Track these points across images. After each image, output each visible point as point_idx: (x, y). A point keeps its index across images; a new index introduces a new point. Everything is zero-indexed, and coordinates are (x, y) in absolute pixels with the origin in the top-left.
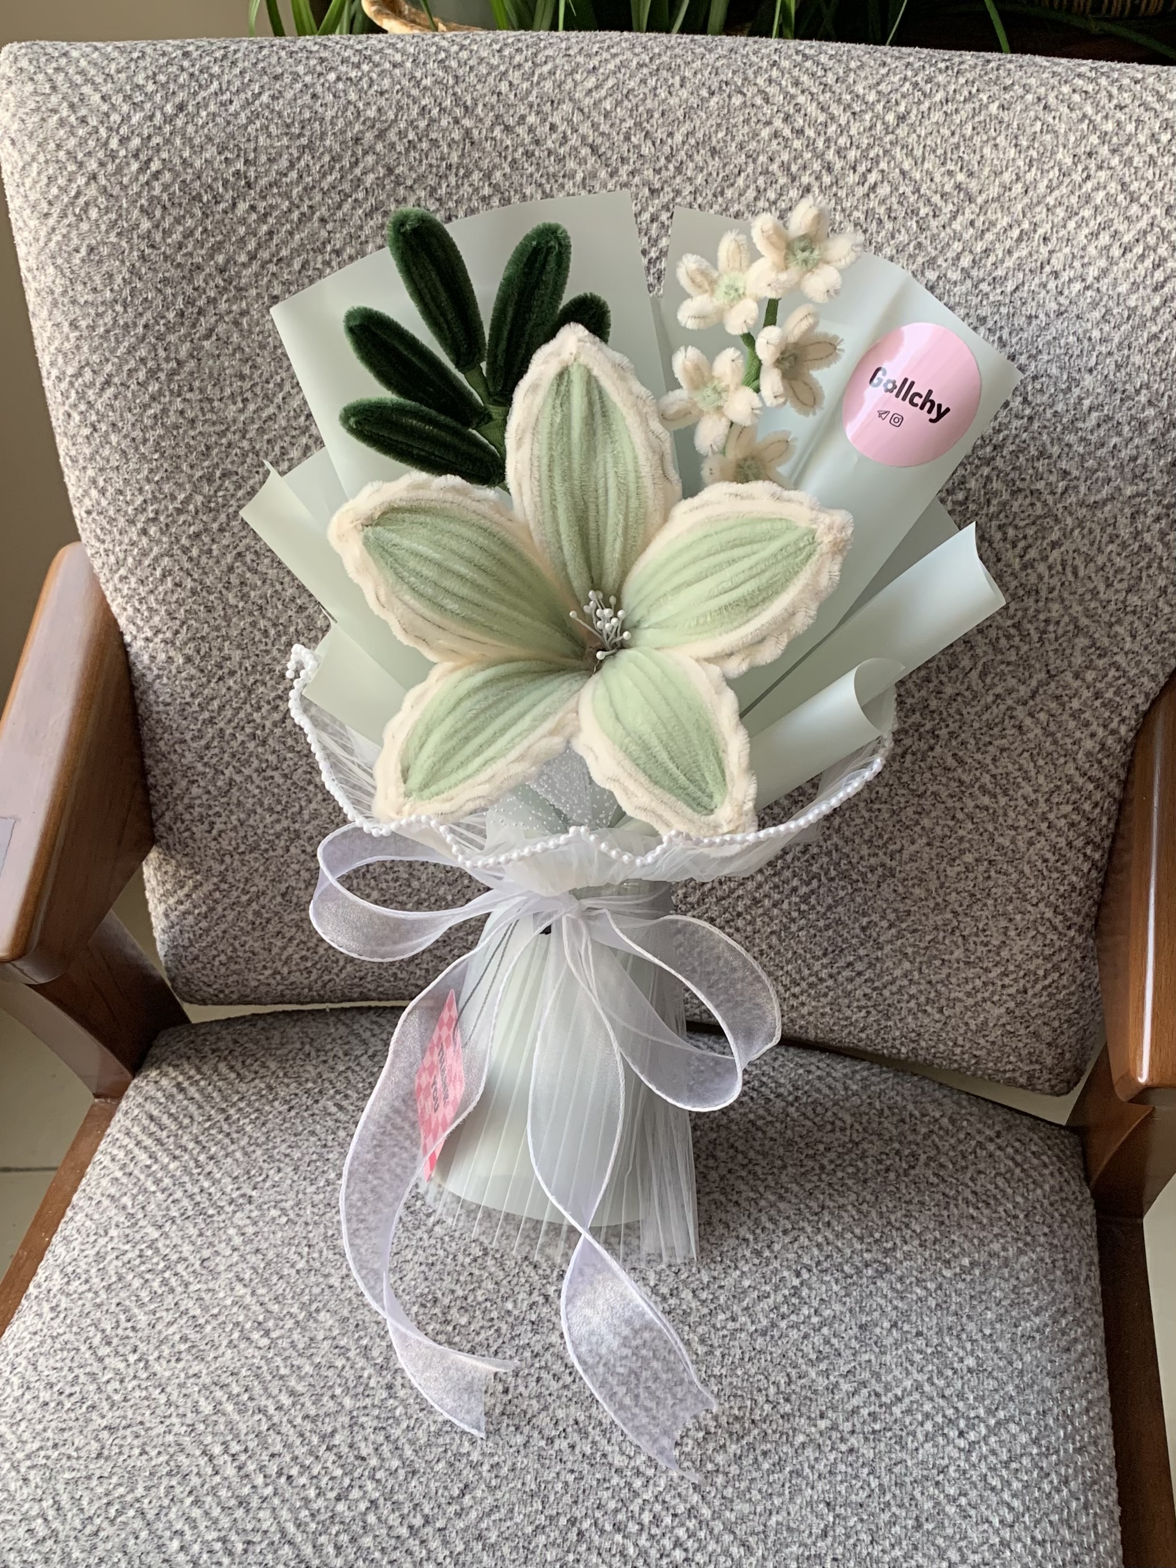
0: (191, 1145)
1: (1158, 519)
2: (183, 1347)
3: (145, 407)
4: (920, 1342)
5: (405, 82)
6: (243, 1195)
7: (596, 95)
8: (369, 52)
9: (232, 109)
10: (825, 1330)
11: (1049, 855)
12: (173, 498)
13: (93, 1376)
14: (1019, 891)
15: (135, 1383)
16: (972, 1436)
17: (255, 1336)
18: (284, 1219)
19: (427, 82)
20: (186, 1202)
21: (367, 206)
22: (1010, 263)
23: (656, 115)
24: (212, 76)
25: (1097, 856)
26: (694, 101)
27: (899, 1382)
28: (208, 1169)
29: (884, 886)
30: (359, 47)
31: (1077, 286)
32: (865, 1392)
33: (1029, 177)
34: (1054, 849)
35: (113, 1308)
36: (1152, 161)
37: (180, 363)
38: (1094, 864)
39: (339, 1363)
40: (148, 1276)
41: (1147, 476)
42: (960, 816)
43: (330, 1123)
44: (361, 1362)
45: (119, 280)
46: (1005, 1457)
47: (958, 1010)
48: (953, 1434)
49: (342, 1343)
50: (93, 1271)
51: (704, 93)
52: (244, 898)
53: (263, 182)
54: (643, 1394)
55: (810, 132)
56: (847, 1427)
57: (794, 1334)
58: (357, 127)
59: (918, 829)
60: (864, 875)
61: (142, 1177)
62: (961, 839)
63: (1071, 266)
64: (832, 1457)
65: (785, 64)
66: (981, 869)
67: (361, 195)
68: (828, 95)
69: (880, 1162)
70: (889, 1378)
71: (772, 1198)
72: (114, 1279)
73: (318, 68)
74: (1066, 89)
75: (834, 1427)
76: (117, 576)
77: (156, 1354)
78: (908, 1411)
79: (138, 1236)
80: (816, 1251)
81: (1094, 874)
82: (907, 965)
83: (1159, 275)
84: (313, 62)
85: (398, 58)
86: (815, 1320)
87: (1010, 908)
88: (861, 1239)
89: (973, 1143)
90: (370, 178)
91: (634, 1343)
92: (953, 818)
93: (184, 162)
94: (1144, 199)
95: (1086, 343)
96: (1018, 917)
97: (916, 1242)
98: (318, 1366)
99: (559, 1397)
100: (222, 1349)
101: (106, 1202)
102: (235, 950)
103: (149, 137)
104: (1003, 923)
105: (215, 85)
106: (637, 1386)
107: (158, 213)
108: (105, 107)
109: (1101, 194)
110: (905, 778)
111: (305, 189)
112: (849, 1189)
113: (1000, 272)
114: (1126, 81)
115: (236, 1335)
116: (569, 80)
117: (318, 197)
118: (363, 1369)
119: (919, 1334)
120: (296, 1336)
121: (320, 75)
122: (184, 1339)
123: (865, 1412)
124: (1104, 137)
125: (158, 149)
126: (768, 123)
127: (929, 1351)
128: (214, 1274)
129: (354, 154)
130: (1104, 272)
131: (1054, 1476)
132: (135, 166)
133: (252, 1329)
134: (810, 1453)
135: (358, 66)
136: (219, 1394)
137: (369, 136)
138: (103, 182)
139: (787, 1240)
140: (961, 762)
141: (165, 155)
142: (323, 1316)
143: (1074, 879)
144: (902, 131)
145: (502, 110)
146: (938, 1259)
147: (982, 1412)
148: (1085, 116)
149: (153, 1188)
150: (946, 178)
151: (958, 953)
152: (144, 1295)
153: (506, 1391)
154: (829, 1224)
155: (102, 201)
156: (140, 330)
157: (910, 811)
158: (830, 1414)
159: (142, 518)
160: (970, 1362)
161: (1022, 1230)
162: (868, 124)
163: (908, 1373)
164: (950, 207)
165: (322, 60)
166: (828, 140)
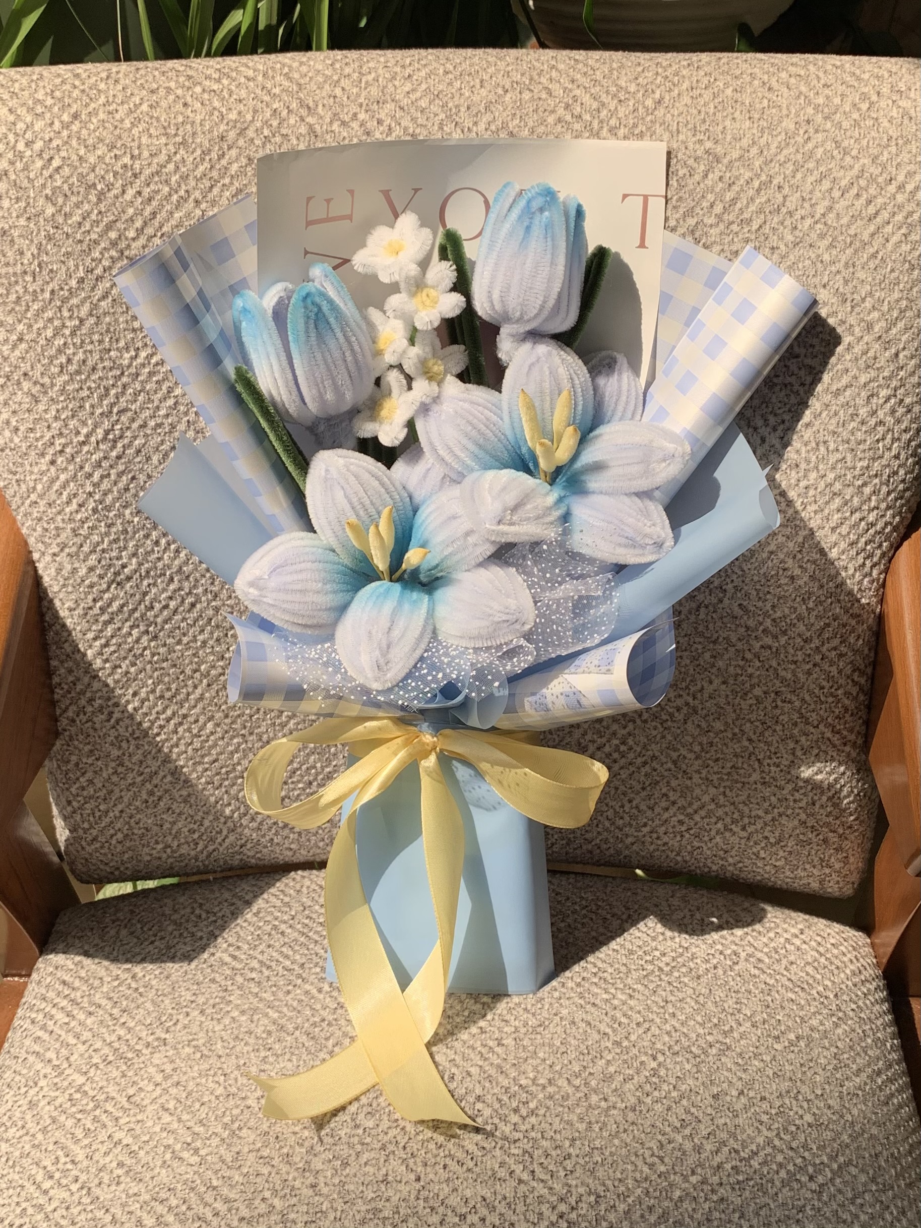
0: (104, 1002)
1: (888, 399)
2: (120, 1172)
3: (52, 359)
4: (765, 1106)
5: (259, 91)
6: (158, 1039)
7: (413, 97)
8: (226, 70)
9: (118, 116)
10: (684, 1102)
11: (824, 683)
12: (78, 433)
13: (40, 1208)
14: (802, 716)
15: (79, 1208)
16: (820, 1179)
17: (185, 1155)
18: (198, 1055)
19: (277, 91)
20: (106, 1050)
21: (233, 189)
22: (752, 208)
23: (463, 109)
24: (99, 91)
25: (862, 681)
26: (492, 97)
27: (752, 1140)
28: (122, 1020)
29: (689, 723)
30: (218, 66)
31: (809, 221)
32: (725, 1150)
33: (763, 141)
34: (829, 678)
35: (51, 1147)
36: (856, 124)
37: (81, 321)
38: (861, 689)
39: (265, 1170)
40: (79, 1116)
41: (877, 365)
42: (749, 656)
43: (228, 972)
44: (284, 1168)
45: (28, 255)
46: (850, 1195)
47: (759, 826)
48: (805, 1179)
49: (265, 1154)
50: (28, 1117)
51: (500, 91)
52: (139, 779)
53: (147, 172)
54: (538, 1170)
55: (587, 117)
56: (716, 1179)
57: (658, 1107)
58: (223, 127)
59: (714, 670)
60: (671, 715)
61: (63, 1033)
62: (751, 676)
63: (802, 207)
64: (706, 1206)
65: (561, 66)
66: (770, 700)
67: (227, 181)
68: (598, 89)
69: (707, 961)
70: (744, 1136)
71: (624, 997)
72: (48, 1121)
73: (187, 84)
74: (784, 75)
75: (704, 1182)
76: (28, 502)
77: (97, 1181)
78: (765, 1163)
79: (66, 1083)
80: (667, 1038)
81: (862, 697)
82: (712, 791)
83: (871, 210)
84: (182, 79)
85: (250, 73)
86: (674, 1094)
87: (795, 731)
88: (702, 1025)
89: (782, 940)
90: (235, 167)
91: (523, 1128)
92: (743, 658)
93: (81, 158)
94: (854, 153)
95: (819, 265)
96: (803, 739)
97: (748, 1024)
98: (246, 1175)
99: (466, 1180)
100: (157, 1170)
101: (32, 1058)
102: (131, 828)
103: (51, 140)
104: (792, 745)
105: (102, 99)
106: (532, 1162)
107: (60, 200)
108: (12, 118)
109: (820, 151)
110: (701, 628)
111: (181, 177)
112: (686, 985)
113: (746, 215)
114: (829, 67)
115: (168, 1156)
116: (390, 85)
117: (193, 183)
118: (288, 1173)
119: (763, 1099)
120: (222, 1150)
121: (189, 88)
122: (121, 1165)
123: (728, 1166)
124: (817, 108)
125: (58, 149)
126: (553, 112)
127: (773, 1112)
128: (142, 1109)
129: (221, 148)
130: (830, 209)
131: (892, 1207)
132: (39, 164)
133: (183, 1149)
134: (687, 1205)
135: (219, 81)
136: (160, 1209)
137: (232, 135)
138: (13, 177)
139: (641, 1031)
140: (746, 611)
141: (63, 154)
142: (244, 1132)
143: (847, 702)
144: (660, 113)
145: (339, 110)
146: (769, 1036)
147: (825, 1159)
148: (801, 93)
149: (74, 1041)
150: (697, 146)
151: (756, 776)
152: (79, 1133)
153: (418, 1179)
154: (674, 1015)
155: (13, 193)
156: (47, 295)
157: (707, 655)
158: (699, 1170)
159: (51, 451)
160: (808, 1118)
161: (834, 1007)
162: (631, 108)
163: (759, 1131)
164: (702, 168)
165: (189, 77)
166: (601, 122)
